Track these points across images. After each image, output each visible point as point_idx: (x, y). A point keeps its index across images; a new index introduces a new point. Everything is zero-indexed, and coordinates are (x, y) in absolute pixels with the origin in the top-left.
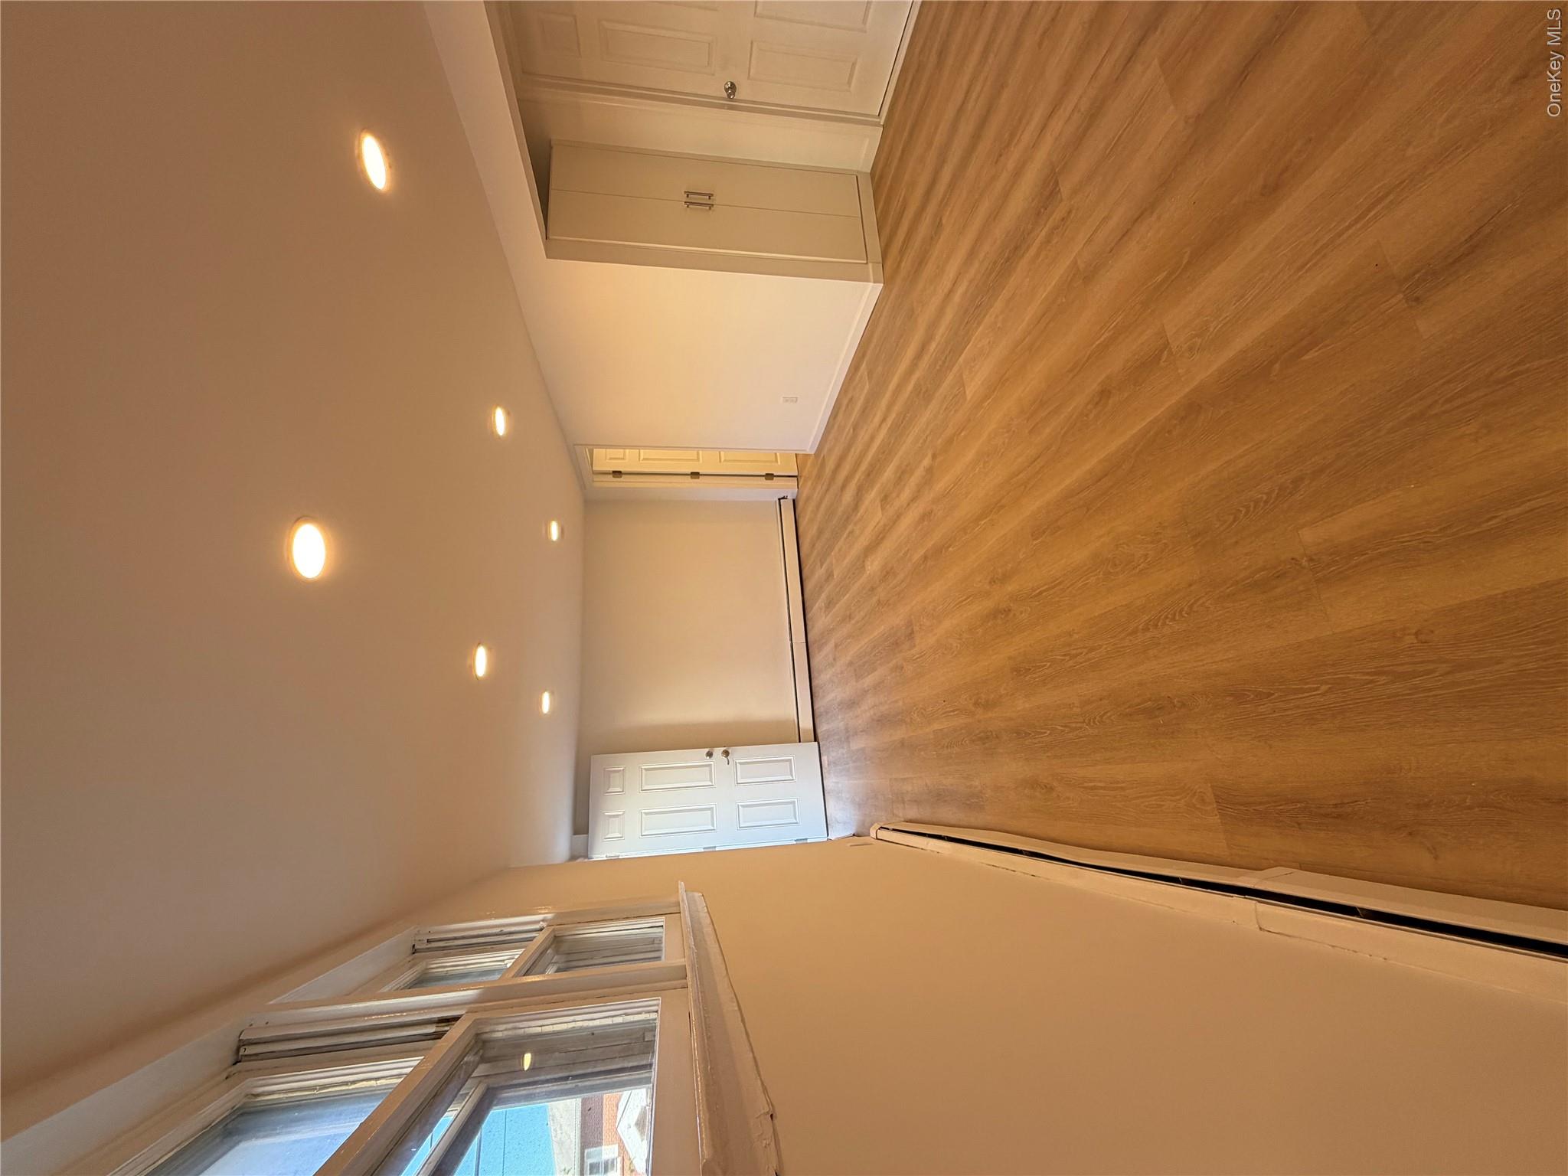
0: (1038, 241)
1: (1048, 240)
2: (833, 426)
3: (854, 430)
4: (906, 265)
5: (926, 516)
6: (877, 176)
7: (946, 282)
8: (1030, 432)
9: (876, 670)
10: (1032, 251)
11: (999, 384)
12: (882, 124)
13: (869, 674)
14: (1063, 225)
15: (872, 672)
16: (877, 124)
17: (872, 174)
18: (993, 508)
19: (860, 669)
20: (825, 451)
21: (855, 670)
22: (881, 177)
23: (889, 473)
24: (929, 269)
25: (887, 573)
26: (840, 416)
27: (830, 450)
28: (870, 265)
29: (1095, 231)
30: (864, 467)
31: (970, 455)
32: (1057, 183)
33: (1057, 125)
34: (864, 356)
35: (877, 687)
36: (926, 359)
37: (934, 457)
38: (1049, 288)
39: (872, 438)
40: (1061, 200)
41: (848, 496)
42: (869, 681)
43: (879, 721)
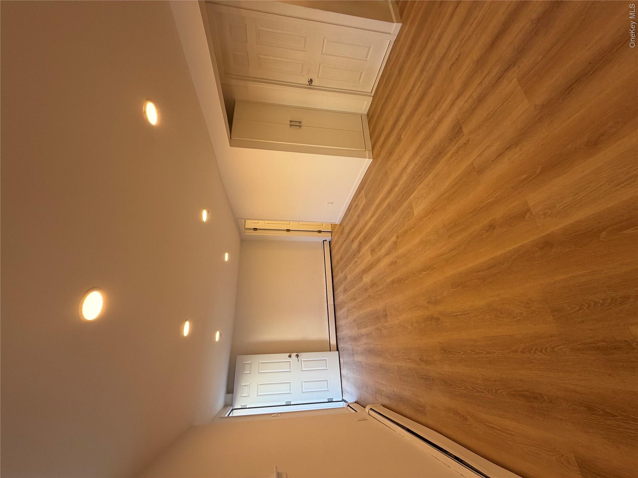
0: (451, 152)
1: (457, 152)
2: (348, 214)
3: (358, 218)
4: (383, 153)
5: (393, 263)
6: (371, 116)
7: (403, 163)
8: (449, 236)
9: (367, 327)
10: (448, 155)
11: (431, 211)
12: (372, 95)
13: (364, 328)
14: (465, 146)
15: (366, 327)
16: (370, 96)
17: (368, 114)
18: (429, 268)
19: (359, 323)
20: (344, 224)
21: (357, 324)
22: (372, 117)
23: (375, 239)
24: (394, 157)
25: (373, 284)
26: (351, 211)
27: (347, 224)
28: (367, 151)
29: (484, 151)
30: (363, 234)
31: (417, 240)
32: (461, 128)
33: (460, 103)
34: (363, 188)
35: (368, 335)
36: (393, 194)
37: (398, 237)
38: (458, 173)
39: (366, 224)
40: (463, 135)
41: (355, 245)
42: (364, 331)
43: (369, 351)
